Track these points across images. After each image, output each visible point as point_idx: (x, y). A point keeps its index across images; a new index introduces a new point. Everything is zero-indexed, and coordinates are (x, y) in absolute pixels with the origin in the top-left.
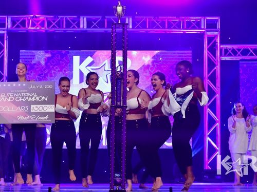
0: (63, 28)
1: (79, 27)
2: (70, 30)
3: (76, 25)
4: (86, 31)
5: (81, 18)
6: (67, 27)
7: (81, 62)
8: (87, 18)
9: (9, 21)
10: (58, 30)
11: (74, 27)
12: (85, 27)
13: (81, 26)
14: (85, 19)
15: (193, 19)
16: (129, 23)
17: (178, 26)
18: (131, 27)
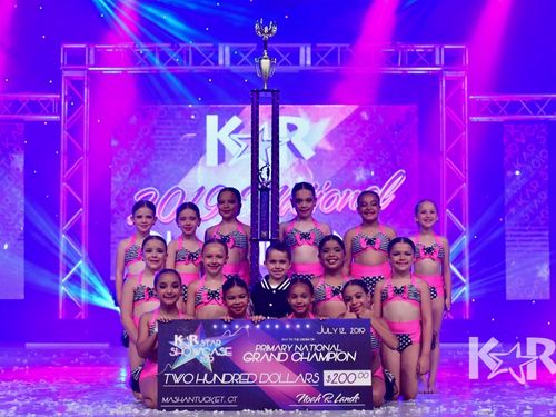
0: (188, 64)
1: (216, 63)
2: (201, 68)
3: (211, 59)
4: (228, 72)
5: (221, 47)
6: (195, 63)
7: (221, 125)
8: (231, 48)
9: (92, 52)
10: (180, 68)
11: (208, 64)
12: (228, 63)
13: (221, 62)
14: (227, 49)
15: (420, 48)
16: (306, 56)
17: (393, 60)
18: (309, 62)
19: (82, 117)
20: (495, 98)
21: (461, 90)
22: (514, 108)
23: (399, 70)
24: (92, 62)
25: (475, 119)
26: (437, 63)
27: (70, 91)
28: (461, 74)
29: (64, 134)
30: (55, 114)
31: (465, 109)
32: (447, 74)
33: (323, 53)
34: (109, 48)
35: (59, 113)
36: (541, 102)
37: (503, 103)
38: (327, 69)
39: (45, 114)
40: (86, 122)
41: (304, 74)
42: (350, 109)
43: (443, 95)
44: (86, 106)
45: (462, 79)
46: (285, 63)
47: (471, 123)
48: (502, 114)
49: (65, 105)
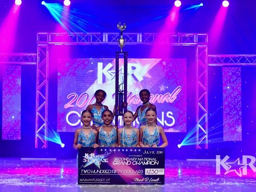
0: (90, 41)
1: (102, 41)
2: (96, 43)
3: (100, 39)
4: (107, 44)
5: (104, 34)
6: (93, 41)
7: (104, 67)
9: (50, 36)
10: (87, 43)
11: (98, 41)
12: (107, 41)
13: (104, 40)
14: (107, 35)
15: (187, 35)
16: (139, 38)
17: (176, 40)
18: (141, 41)
19: (46, 63)
20: (219, 56)
21: (205, 52)
22: (227, 60)
23: (179, 44)
24: (50, 40)
25: (210, 65)
26: (195, 41)
27: (41, 52)
28: (205, 46)
29: (38, 70)
30: (34, 62)
31: (206, 61)
32: (199, 46)
33: (147, 37)
34: (57, 34)
35: (36, 61)
36: (239, 58)
37: (222, 58)
38: (148, 44)
39: (30, 62)
40: (47, 66)
41: (139, 45)
42: (158, 60)
43: (197, 55)
44: (47, 58)
45: (205, 48)
46: (131, 41)
47: (209, 67)
48: (222, 63)
49: (38, 58)
